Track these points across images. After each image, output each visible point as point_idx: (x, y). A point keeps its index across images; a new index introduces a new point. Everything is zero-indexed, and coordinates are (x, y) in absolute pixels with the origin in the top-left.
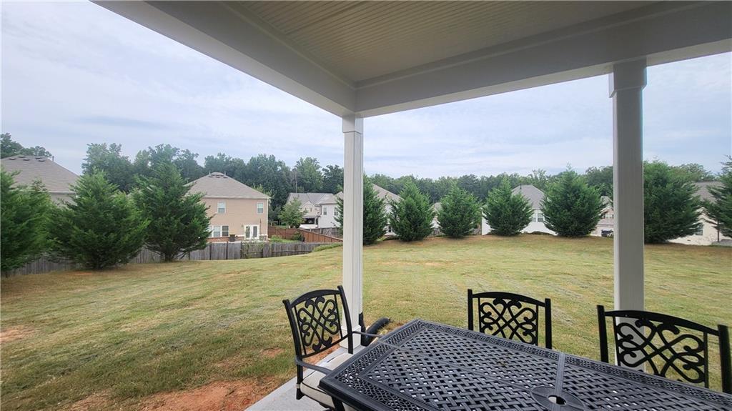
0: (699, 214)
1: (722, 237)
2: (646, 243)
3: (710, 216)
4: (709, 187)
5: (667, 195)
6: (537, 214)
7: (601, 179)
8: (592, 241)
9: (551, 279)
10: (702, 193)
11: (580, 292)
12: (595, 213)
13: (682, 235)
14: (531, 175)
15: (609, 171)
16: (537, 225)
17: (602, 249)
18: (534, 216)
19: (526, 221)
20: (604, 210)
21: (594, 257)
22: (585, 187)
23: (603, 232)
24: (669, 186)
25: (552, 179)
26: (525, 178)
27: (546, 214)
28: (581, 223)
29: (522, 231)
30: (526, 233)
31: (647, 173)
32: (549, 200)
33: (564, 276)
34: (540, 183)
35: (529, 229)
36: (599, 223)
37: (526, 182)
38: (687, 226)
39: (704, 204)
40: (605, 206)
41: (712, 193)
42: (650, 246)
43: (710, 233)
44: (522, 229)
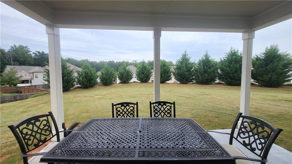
0: (172, 75)
1: (176, 81)
2: (161, 83)
3: (174, 75)
5: (165, 70)
6: (134, 75)
7: (151, 64)
8: (149, 83)
9: (138, 97)
10: (172, 69)
11: (146, 99)
12: (150, 75)
13: (168, 81)
14: (133, 62)
15: (153, 61)
16: (134, 79)
17: (151, 86)
18: (133, 76)
19: (131, 78)
20: (152, 74)
21: (150, 88)
22: (147, 67)
23: (152, 81)
24: (166, 67)
25: (139, 64)
26: (131, 63)
27: (137, 75)
28: (146, 78)
29: (130, 82)
30: (131, 82)
31: (162, 63)
32: (138, 71)
33: (142, 95)
34: (135, 65)
35: (132, 81)
36: (151, 78)
37: (131, 64)
38: (169, 79)
39: (172, 72)
40: (152, 73)
41: (174, 69)
43: (173, 80)
44: (130, 81)
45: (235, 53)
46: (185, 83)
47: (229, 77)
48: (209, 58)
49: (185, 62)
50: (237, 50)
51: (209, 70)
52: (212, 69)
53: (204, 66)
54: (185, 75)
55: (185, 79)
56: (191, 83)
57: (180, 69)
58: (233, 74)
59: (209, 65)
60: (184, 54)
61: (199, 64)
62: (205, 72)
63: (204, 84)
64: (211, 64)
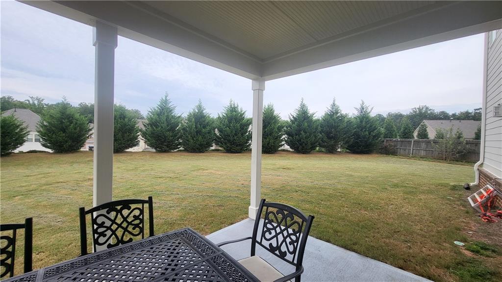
0: (139, 135)
1: (147, 147)
2: (114, 152)
3: (143, 137)
4: (142, 122)
5: (125, 125)
6: (33, 135)
7: (87, 111)
8: (82, 154)
9: (44, 190)
10: (140, 125)
11: (71, 194)
12: (84, 135)
13: (131, 147)
14: (28, 101)
15: (92, 106)
16: (32, 144)
17: (88, 159)
18: (29, 137)
19: (20, 141)
20: (91, 132)
21: (82, 165)
22: (77, 116)
23: (90, 147)
24: (126, 120)
25: (50, 107)
26: (22, 103)
27: (42, 135)
28: (73, 141)
29: (16, 151)
30: (21, 152)
31: (116, 111)
32: (45, 123)
33: (56, 185)
34: (37, 109)
35: (25, 148)
36: (87, 141)
37: (22, 106)
38: (133, 143)
39: (141, 131)
40: (91, 130)
41: (144, 125)
42: (116, 154)
43: (142, 145)
44: (15, 148)
45: (235, 108)
46: (165, 151)
47: (229, 141)
48: (203, 111)
49: (166, 114)
50: (237, 105)
51: (203, 130)
52: (208, 128)
53: (196, 123)
54: (165, 137)
55: (165, 144)
56: (175, 151)
57: (157, 126)
58: (234, 136)
59: (204, 121)
60: (164, 98)
61: (189, 119)
62: (198, 132)
63: (196, 152)
64: (207, 121)
